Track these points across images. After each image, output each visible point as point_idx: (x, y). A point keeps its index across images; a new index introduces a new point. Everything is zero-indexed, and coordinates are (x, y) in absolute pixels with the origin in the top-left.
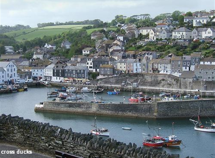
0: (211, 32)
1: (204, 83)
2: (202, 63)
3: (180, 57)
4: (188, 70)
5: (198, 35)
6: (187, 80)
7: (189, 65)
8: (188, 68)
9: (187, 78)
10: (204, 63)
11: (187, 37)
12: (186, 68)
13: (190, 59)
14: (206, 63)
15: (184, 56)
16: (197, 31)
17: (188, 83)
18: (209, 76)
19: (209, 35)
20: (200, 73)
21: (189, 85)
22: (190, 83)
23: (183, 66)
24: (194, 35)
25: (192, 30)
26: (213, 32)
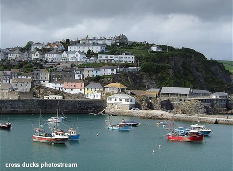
0: (39, 54)
1: (18, 94)
2: (20, 77)
3: (2, 72)
4: (8, 83)
5: (29, 57)
6: (5, 91)
7: (9, 79)
8: (8, 81)
9: (5, 89)
10: (21, 77)
11: (20, 58)
12: (6, 82)
13: (10, 74)
14: (23, 77)
15: (5, 71)
16: (28, 53)
17: (5, 93)
18: (23, 88)
19: (37, 57)
20: (16, 85)
21: (6, 95)
22: (7, 93)
23: (4, 80)
24: (26, 57)
25: (24, 53)
26: (40, 54)
